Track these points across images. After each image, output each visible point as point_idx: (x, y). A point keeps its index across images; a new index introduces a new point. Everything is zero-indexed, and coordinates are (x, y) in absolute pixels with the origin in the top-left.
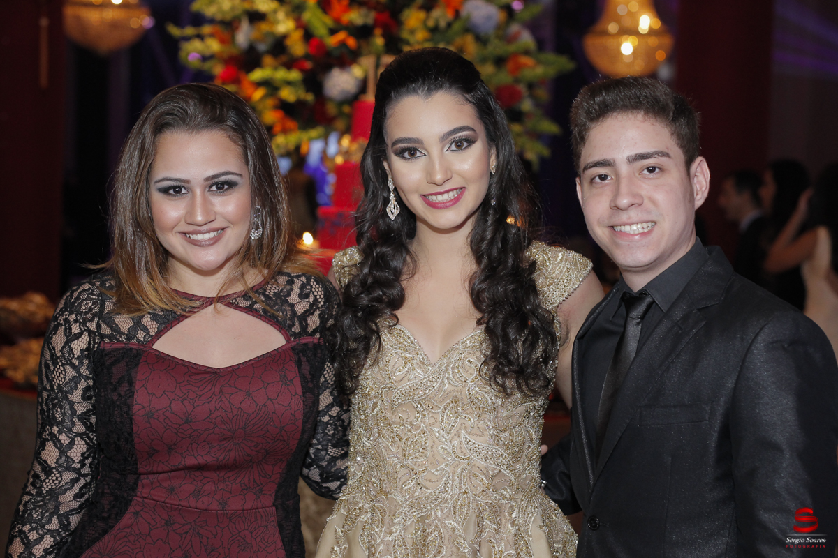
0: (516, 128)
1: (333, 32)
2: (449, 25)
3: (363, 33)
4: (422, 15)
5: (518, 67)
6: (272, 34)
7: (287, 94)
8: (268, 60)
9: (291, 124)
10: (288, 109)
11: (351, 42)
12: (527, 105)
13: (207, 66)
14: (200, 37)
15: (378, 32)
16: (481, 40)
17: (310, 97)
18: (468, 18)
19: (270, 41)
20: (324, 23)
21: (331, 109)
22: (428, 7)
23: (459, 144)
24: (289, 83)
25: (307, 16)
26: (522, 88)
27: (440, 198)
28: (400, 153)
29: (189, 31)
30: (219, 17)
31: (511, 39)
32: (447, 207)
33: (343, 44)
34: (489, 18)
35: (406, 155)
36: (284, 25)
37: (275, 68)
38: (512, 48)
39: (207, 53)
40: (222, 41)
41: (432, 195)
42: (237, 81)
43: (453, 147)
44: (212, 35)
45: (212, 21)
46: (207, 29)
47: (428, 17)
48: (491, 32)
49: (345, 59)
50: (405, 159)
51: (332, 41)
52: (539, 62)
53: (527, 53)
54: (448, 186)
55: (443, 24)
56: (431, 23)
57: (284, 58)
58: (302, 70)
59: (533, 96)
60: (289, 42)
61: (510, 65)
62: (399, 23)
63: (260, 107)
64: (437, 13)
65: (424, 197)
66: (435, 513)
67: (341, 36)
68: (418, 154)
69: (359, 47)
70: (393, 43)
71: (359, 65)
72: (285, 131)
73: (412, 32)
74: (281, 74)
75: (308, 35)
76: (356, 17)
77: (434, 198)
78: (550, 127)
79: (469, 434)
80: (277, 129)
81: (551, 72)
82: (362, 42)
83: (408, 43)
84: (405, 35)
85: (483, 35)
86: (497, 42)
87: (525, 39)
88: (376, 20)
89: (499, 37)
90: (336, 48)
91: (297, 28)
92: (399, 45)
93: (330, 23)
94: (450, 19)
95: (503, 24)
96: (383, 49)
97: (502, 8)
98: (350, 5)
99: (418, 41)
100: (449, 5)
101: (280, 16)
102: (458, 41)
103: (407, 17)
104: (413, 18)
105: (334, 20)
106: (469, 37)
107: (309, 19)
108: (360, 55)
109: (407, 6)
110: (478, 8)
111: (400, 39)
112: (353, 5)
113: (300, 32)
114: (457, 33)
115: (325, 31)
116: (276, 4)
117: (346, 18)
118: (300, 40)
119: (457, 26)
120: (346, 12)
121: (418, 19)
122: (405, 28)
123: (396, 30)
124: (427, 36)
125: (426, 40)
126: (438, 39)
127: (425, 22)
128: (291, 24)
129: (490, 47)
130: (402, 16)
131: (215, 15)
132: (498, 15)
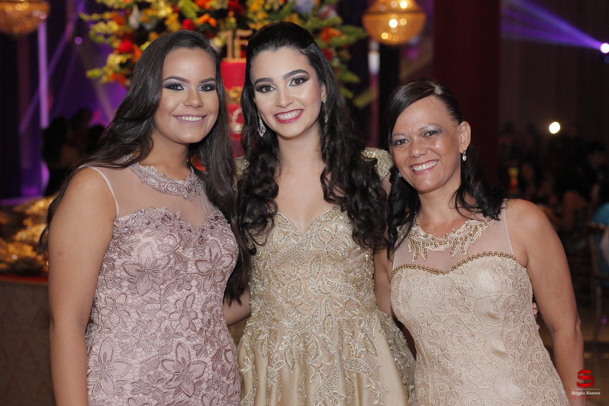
1: (199, 15)
2: (281, 8)
3: (220, 15)
4: (262, 2)
5: (329, 36)
6: (156, 17)
8: (153, 35)
11: (213, 22)
12: (335, 63)
13: (109, 41)
14: (105, 22)
15: (231, 14)
16: (303, 17)
18: (294, 3)
19: (154, 22)
20: (193, 8)
25: (181, 4)
26: (332, 50)
27: (286, 116)
28: (260, 89)
29: (95, 17)
30: (116, 6)
31: (323, 17)
32: (291, 122)
33: (207, 23)
34: (308, 3)
35: (264, 90)
36: (165, 11)
38: (325, 23)
39: (110, 32)
40: (119, 23)
41: (280, 114)
42: (131, 51)
43: (294, 83)
44: (111, 19)
45: (111, 9)
46: (107, 15)
47: (265, 3)
48: (310, 12)
49: (209, 33)
50: (263, 92)
51: (199, 21)
52: (343, 33)
53: (334, 26)
54: (290, 108)
55: (276, 7)
56: (268, 7)
59: (339, 56)
60: (168, 23)
61: (323, 35)
62: (246, 8)
65: (275, 116)
66: (311, 331)
67: (205, 17)
68: (272, 89)
69: (218, 25)
70: (243, 22)
71: (219, 37)
73: (255, 13)
75: (182, 17)
76: (215, 3)
78: (352, 78)
79: (328, 277)
81: (352, 39)
82: (220, 21)
83: (253, 21)
84: (250, 15)
85: (304, 14)
86: (314, 19)
87: (333, 16)
88: (229, 6)
89: (315, 16)
90: (202, 26)
91: (174, 12)
92: (247, 23)
93: (197, 9)
94: (281, 3)
95: (317, 6)
96: (235, 26)
99: (259, 20)
101: (162, 4)
102: (287, 19)
103: (251, 3)
104: (255, 4)
105: (200, 7)
106: (295, 16)
107: (183, 7)
108: (220, 30)
111: (247, 19)
113: (176, 15)
114: (286, 13)
115: (194, 14)
117: (208, 5)
118: (176, 21)
119: (286, 8)
120: (208, 1)
121: (259, 4)
122: (250, 11)
123: (243, 12)
124: (266, 16)
125: (265, 19)
126: (273, 17)
127: (263, 6)
128: (169, 10)
129: (309, 22)
130: (248, 3)
131: (113, 4)
132: (314, 1)
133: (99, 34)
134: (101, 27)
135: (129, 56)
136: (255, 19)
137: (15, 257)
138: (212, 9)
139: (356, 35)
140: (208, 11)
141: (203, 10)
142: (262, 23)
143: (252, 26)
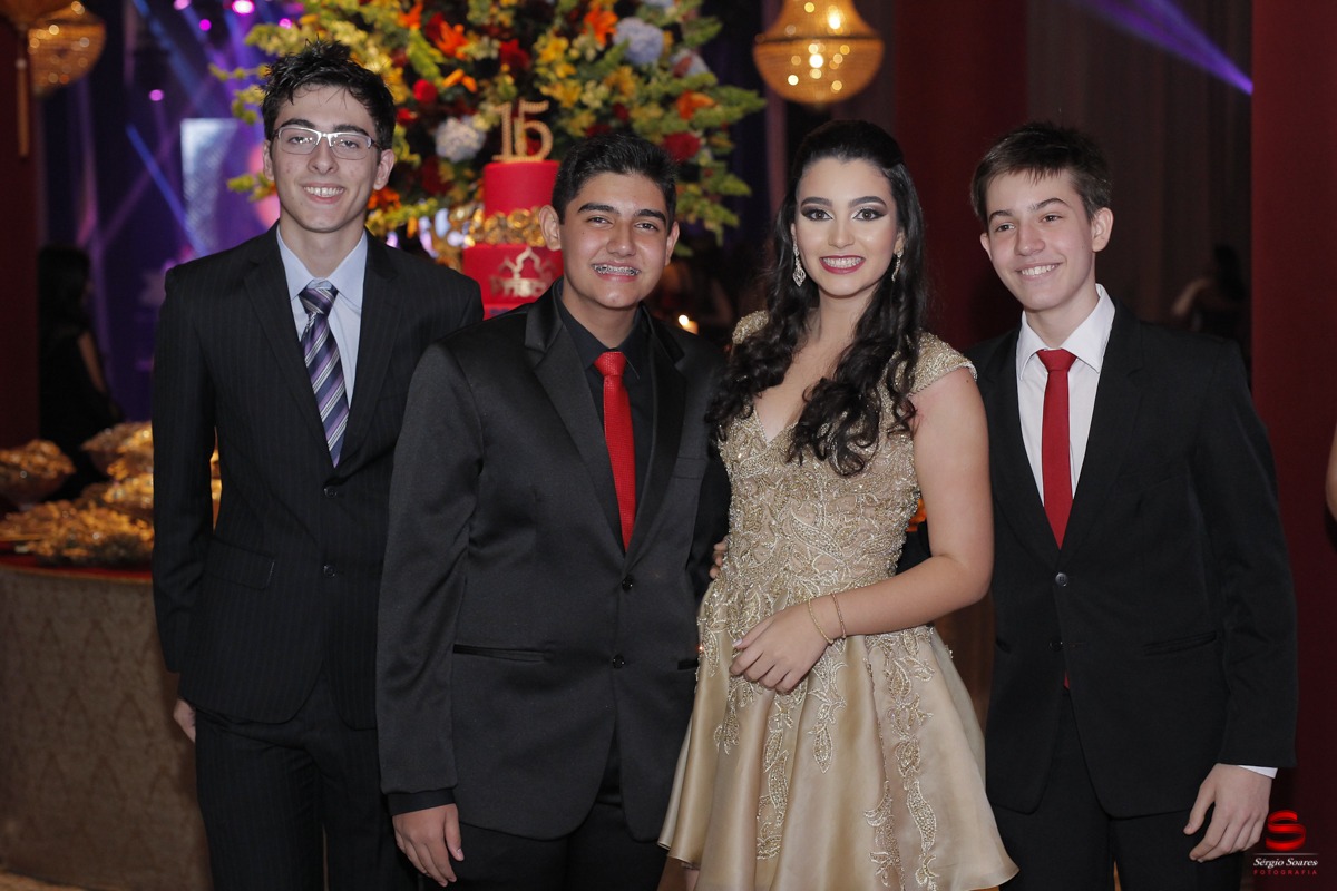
0: (692, 188)
1: (445, 71)
2: (600, 55)
3: (485, 69)
4: (563, 43)
5: (691, 108)
9: (391, 195)
11: (470, 83)
12: (704, 158)
15: (505, 68)
16: (643, 74)
17: (416, 159)
18: (626, 45)
20: (432, 57)
21: (447, 173)
22: (570, 33)
23: (868, 215)
25: (410, 51)
26: (698, 134)
27: (838, 263)
28: (808, 214)
29: (241, 72)
31: (680, 71)
32: (844, 274)
33: (459, 84)
34: (651, 43)
35: (814, 216)
36: (378, 62)
38: (684, 83)
41: (830, 258)
43: (861, 216)
47: (571, 46)
48: (655, 63)
49: (464, 106)
50: (812, 220)
51: (444, 84)
52: (720, 100)
53: (702, 89)
54: (848, 252)
55: (591, 54)
56: (574, 54)
58: (403, 122)
59: (710, 145)
61: (682, 105)
62: (534, 56)
64: (581, 40)
65: (822, 258)
67: (457, 74)
68: (826, 217)
69: (480, 89)
70: (528, 85)
71: (483, 112)
72: (382, 204)
73: (550, 66)
75: (411, 75)
76: (474, 49)
77: (832, 262)
78: (737, 187)
81: (736, 113)
82: (483, 83)
83: (547, 82)
84: (542, 71)
85: (644, 68)
86: (665, 76)
87: (699, 69)
88: (500, 51)
89: (664, 69)
90: (450, 92)
91: (394, 66)
92: (536, 84)
93: (440, 59)
94: (600, 47)
95: (668, 50)
96: (513, 90)
97: (665, 28)
98: (465, 33)
99: (559, 79)
100: (597, 29)
101: (372, 51)
102: (613, 76)
103: (544, 47)
104: (551, 48)
105: (445, 55)
106: (627, 71)
107: (414, 55)
108: (484, 99)
109: (543, 32)
110: (637, 31)
111: (536, 76)
112: (471, 34)
113: (399, 71)
114: (611, 66)
115: (434, 70)
116: (362, 35)
117: (461, 51)
118: (399, 81)
119: (609, 57)
120: (461, 44)
121: (557, 49)
122: (542, 61)
123: (528, 64)
124: (571, 70)
125: (570, 77)
126: (584, 73)
127: (566, 52)
128: (386, 62)
129: (654, 81)
130: (537, 46)
131: (277, 48)
132: (663, 39)
134: (252, 94)
136: (552, 76)
137: (97, 536)
138: (469, 59)
139: (744, 105)
140: (461, 64)
141: (453, 62)
142: (564, 85)
143: (545, 90)
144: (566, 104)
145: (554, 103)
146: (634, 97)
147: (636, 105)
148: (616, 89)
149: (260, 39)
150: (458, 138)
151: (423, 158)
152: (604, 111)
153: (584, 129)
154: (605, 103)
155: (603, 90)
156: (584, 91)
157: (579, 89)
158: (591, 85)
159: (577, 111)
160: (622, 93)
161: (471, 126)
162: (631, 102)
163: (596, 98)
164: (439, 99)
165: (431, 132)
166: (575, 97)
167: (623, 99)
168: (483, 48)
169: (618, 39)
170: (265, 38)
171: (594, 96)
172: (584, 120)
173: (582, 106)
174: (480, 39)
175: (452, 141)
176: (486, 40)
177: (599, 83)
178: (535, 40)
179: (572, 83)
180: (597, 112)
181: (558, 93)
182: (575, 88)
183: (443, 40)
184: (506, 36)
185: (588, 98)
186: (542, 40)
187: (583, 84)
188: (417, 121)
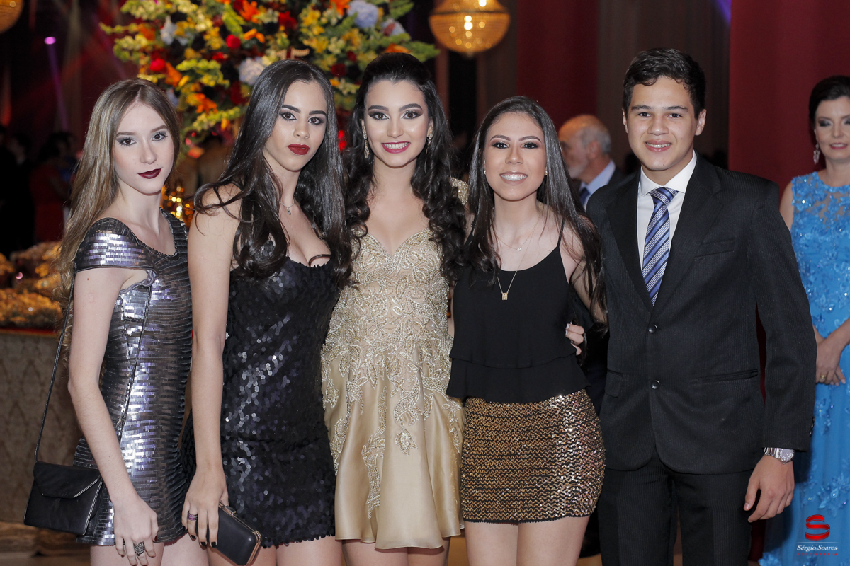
1: (245, 29)
2: (340, 22)
3: (270, 29)
4: (317, 14)
6: (194, 31)
7: (208, 80)
8: (190, 52)
9: (211, 105)
10: (208, 92)
11: (260, 37)
13: (136, 56)
14: (133, 36)
15: (282, 28)
16: (365, 34)
17: (227, 83)
18: (355, 16)
19: (192, 37)
20: (237, 21)
21: (245, 91)
22: (321, 8)
23: (411, 115)
24: (208, 71)
25: (225, 17)
27: (394, 147)
28: (373, 116)
29: (121, 29)
30: (145, 17)
31: (387, 32)
32: (397, 153)
33: (254, 38)
34: (370, 15)
35: (377, 116)
36: (204, 24)
37: (199, 60)
38: (390, 39)
39: (138, 47)
40: (148, 38)
41: (389, 143)
42: (164, 70)
43: (407, 116)
44: (139, 32)
45: (139, 21)
46: (133, 27)
47: (322, 16)
48: (373, 27)
49: (257, 51)
50: (376, 119)
51: (244, 37)
52: (412, 49)
53: (401, 43)
54: (399, 140)
55: (334, 21)
56: (324, 20)
57: (204, 51)
58: (219, 60)
60: (207, 37)
62: (299, 21)
63: (183, 91)
64: (328, 13)
65: (383, 144)
66: (394, 348)
67: (252, 32)
68: (384, 117)
69: (267, 41)
70: (296, 39)
71: (268, 55)
72: (206, 111)
73: (309, 28)
74: (204, 64)
75: (224, 31)
76: (264, 16)
77: (390, 146)
79: (413, 298)
80: (200, 109)
81: (423, 58)
82: (269, 37)
83: (307, 37)
84: (304, 31)
85: (366, 30)
86: (378, 35)
87: (399, 30)
88: (279, 18)
89: (378, 30)
90: (248, 42)
91: (214, 26)
92: (301, 39)
93: (242, 22)
94: (340, 17)
95: (381, 19)
96: (287, 42)
97: (379, 6)
98: (257, 7)
99: (315, 36)
100: (338, 6)
101: (201, 17)
102: (347, 34)
103: (306, 16)
104: (310, 17)
105: (246, 20)
106: (356, 32)
107: (227, 20)
108: (269, 47)
109: (305, 7)
110: (362, 7)
111: (301, 34)
112: (261, 7)
113: (217, 29)
114: (346, 28)
115: (239, 29)
116: (194, 7)
117: (255, 18)
118: (217, 35)
119: (345, 22)
120: (255, 13)
121: (313, 17)
122: (305, 25)
123: (296, 26)
124: (322, 30)
125: (321, 34)
126: (330, 32)
127: (319, 19)
128: (209, 23)
129: (372, 38)
130: (302, 16)
131: (142, 14)
132: (378, 12)
133: (124, 49)
134: (127, 42)
135: (161, 76)
136: (310, 34)
137: (31, 310)
138: (260, 23)
139: (427, 53)
140: (255, 25)
141: (249, 24)
142: (318, 39)
143: (306, 42)
144: (318, 50)
145: (312, 50)
146: (360, 47)
147: (361, 52)
148: (349, 42)
149: (131, 8)
150: (252, 71)
151: (232, 82)
152: (342, 55)
153: (329, 66)
154: (343, 51)
155: (341, 43)
156: (330, 43)
157: (327, 42)
158: (334, 39)
159: (326, 56)
160: (352, 45)
161: (261, 64)
162: (358, 51)
163: (337, 47)
164: (241, 47)
165: (236, 67)
166: (324, 47)
167: (353, 49)
168: (269, 17)
169: (350, 12)
170: (134, 7)
171: (336, 46)
172: (330, 61)
173: (329, 52)
174: (267, 10)
175: (249, 72)
176: (270, 11)
177: (339, 38)
178: (300, 12)
179: (323, 38)
180: (337, 56)
181: (314, 44)
182: (324, 41)
183: (244, 11)
184: (283, 9)
185: (332, 47)
186: (304, 12)
187: (329, 39)
188: (228, 60)
